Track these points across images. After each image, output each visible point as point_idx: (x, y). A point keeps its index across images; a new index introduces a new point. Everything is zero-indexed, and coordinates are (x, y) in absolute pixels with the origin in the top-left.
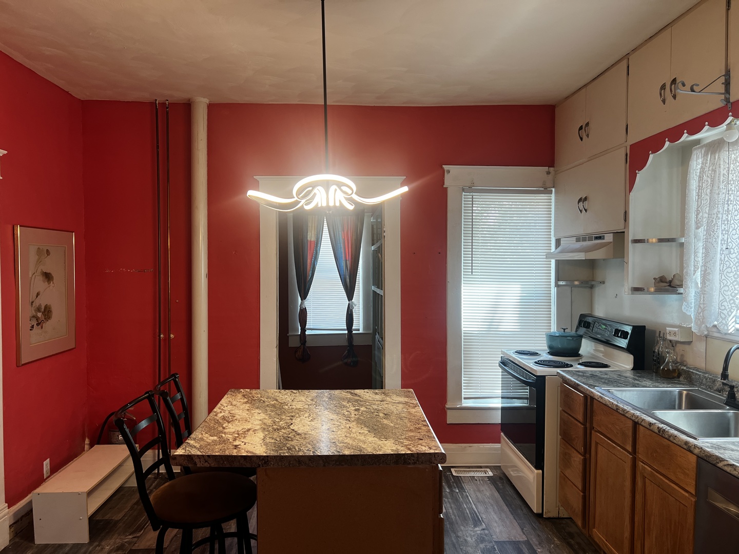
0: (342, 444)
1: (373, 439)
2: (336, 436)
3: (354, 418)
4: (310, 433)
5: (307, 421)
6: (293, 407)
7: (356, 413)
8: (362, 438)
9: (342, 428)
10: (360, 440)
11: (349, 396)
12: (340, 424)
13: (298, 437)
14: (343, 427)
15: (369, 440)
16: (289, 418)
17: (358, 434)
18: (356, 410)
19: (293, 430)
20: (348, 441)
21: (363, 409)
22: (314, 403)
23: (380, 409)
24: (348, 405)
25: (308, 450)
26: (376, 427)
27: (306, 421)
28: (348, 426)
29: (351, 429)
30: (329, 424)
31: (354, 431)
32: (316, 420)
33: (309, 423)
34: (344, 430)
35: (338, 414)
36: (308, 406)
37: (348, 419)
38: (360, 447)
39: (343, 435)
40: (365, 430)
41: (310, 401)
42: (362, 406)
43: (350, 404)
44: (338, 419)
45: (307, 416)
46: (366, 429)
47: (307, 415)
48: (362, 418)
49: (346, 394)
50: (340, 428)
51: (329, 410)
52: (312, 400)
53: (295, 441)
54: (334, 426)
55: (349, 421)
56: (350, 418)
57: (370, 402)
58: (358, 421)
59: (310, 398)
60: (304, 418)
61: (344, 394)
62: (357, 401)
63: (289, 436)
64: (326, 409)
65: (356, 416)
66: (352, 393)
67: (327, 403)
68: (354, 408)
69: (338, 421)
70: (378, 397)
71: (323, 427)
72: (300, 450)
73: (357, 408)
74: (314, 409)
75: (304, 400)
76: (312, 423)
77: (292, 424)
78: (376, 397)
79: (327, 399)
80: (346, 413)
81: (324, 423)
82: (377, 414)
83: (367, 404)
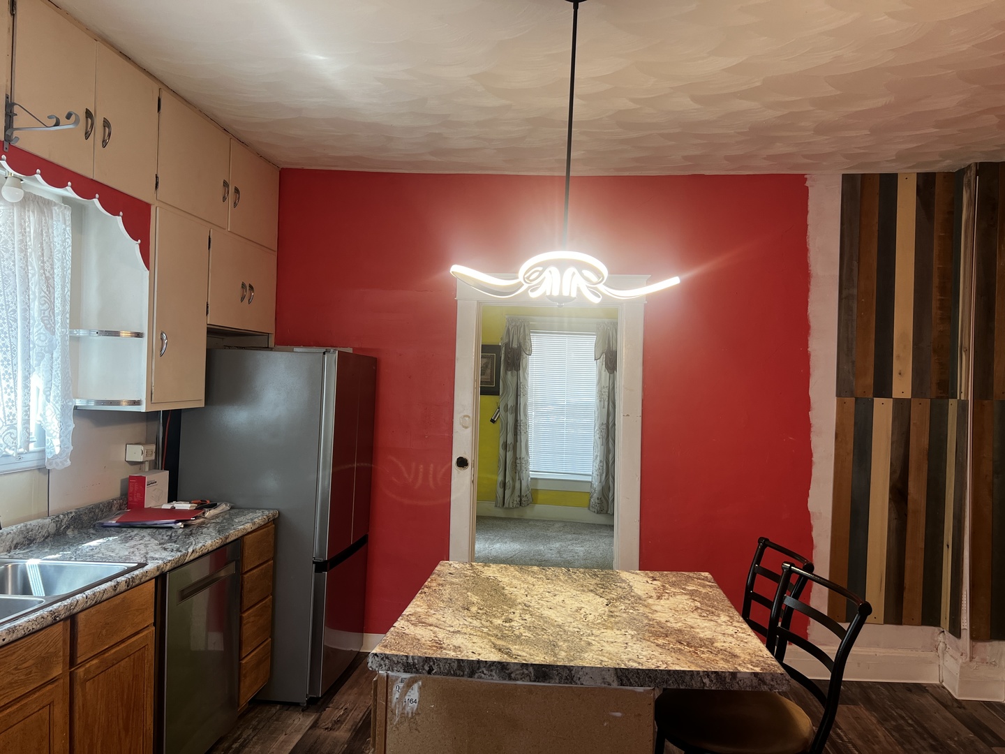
0: (539, 576)
1: (503, 580)
2: (546, 586)
3: (518, 607)
4: (578, 592)
5: (587, 608)
6: (618, 632)
7: (511, 616)
8: (515, 582)
9: (537, 595)
10: (519, 579)
11: (515, 649)
12: (539, 601)
13: (592, 588)
14: (535, 597)
15: (508, 578)
16: (615, 613)
17: (519, 587)
18: (511, 620)
19: (601, 597)
20: (531, 580)
21: (498, 622)
22: (584, 638)
23: (469, 620)
24: (522, 630)
25: (576, 573)
26: (493, 593)
27: (589, 609)
28: (529, 598)
29: (526, 593)
30: (555, 602)
31: (523, 591)
32: (574, 610)
33: (583, 606)
34: (535, 593)
35: (541, 617)
36: (594, 632)
37: (526, 608)
38: (520, 573)
39: (537, 587)
40: (508, 590)
41: (594, 643)
42: (497, 627)
43: (517, 633)
44: (541, 609)
45: (590, 616)
46: (506, 592)
47: (590, 618)
48: (505, 607)
49: (520, 653)
50: (540, 596)
51: (556, 623)
52: (589, 644)
53: (593, 583)
54: (547, 599)
55: (525, 605)
56: (524, 609)
57: (479, 633)
58: (512, 603)
59: (593, 648)
60: (593, 614)
61: (524, 654)
62: (503, 637)
63: (602, 590)
64: (559, 626)
65: (512, 610)
66: (507, 654)
67: (558, 637)
68: (513, 624)
69: (542, 606)
70: (458, 640)
71: (562, 599)
72: (584, 573)
73: (507, 624)
74: (580, 626)
75: (605, 644)
76: (579, 605)
77: (607, 605)
78: (463, 641)
79: (561, 643)
80: (527, 617)
81: (561, 604)
82: (479, 611)
83: (485, 630)
